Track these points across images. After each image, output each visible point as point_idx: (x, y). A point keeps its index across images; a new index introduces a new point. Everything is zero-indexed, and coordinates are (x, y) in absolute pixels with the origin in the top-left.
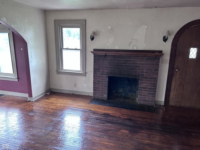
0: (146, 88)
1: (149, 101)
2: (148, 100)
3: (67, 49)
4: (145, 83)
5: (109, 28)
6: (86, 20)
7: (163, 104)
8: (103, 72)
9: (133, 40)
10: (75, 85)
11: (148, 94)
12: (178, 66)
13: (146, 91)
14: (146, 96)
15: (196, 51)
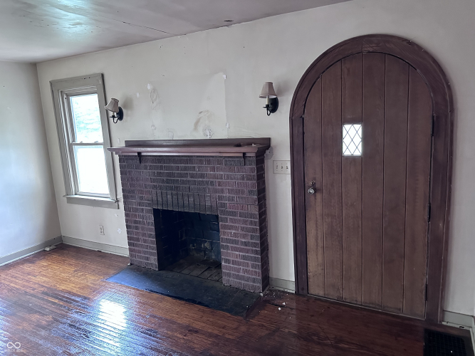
0: (236, 242)
1: (248, 279)
2: (246, 275)
3: (82, 144)
4: (231, 228)
5: (149, 87)
6: (103, 75)
7: (292, 288)
8: (141, 198)
9: (202, 114)
10: (102, 230)
11: (244, 258)
12: (315, 179)
13: (236, 249)
14: (239, 264)
15: (360, 132)
